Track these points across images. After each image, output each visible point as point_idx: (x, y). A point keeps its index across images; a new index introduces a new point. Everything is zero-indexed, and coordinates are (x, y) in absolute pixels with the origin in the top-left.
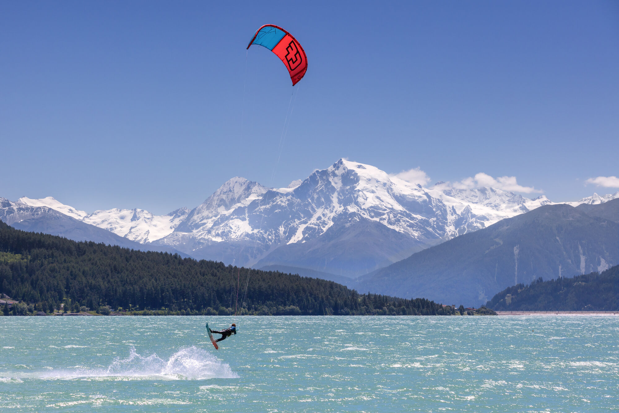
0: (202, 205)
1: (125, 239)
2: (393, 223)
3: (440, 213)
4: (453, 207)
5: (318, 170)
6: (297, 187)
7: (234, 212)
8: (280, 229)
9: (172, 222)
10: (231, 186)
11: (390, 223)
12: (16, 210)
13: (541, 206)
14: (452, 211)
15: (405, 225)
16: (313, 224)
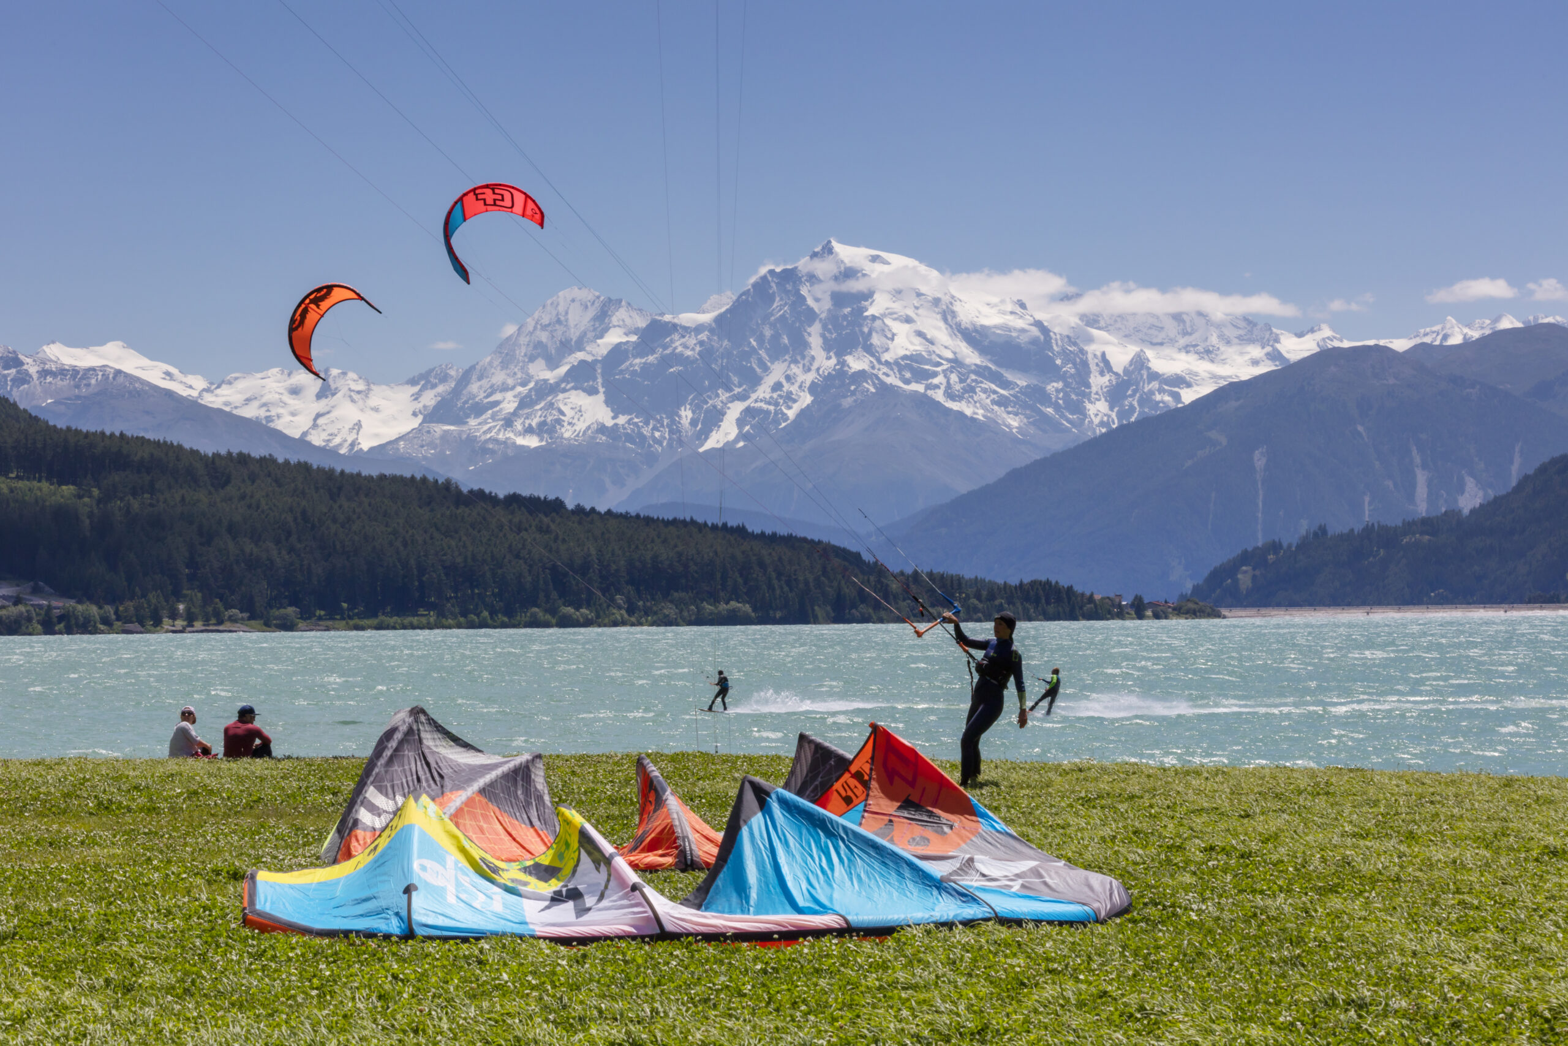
0: (488, 359)
1: (302, 442)
2: (959, 396)
3: (1073, 371)
4: (1103, 354)
5: (772, 267)
6: (723, 310)
7: (568, 373)
8: (683, 413)
9: (416, 399)
10: (561, 309)
11: (950, 395)
12: (35, 376)
13: (1318, 350)
14: (1102, 365)
15: (988, 401)
16: (761, 401)
